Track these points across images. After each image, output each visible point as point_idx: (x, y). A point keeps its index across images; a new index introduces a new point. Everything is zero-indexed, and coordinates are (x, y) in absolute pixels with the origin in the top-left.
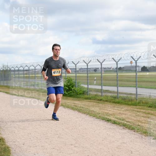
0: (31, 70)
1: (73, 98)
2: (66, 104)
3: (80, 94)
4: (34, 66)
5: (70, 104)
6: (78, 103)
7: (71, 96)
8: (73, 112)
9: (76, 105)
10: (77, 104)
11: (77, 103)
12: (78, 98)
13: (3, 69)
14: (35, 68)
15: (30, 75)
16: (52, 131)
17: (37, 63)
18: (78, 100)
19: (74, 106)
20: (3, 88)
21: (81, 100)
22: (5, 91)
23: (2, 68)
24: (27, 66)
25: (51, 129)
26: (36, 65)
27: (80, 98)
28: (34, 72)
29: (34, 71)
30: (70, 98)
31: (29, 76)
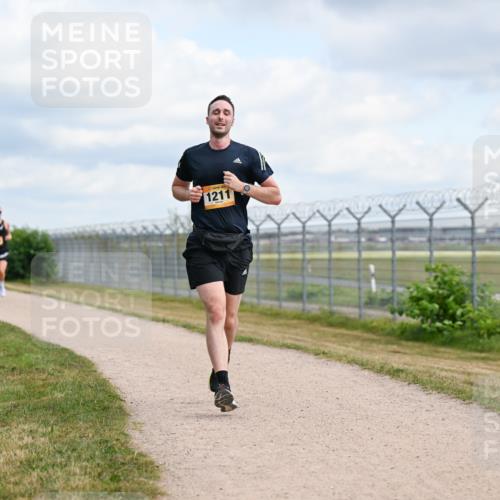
0: (286, 235)
1: (459, 352)
2: (430, 376)
3: (490, 334)
4: (298, 219)
5: (449, 374)
6: (484, 371)
7: (451, 342)
8: (463, 408)
9: (472, 379)
10: (477, 374)
11: (476, 370)
12: (482, 351)
13: (174, 229)
14: (304, 227)
15: (284, 256)
16: (373, 485)
17: (313, 204)
18: (483, 359)
19: (465, 382)
20: (171, 308)
21: (494, 360)
22: (182, 320)
23: (168, 226)
24: (273, 220)
25: (372, 476)
26: (307, 215)
27: (490, 350)
28: (297, 241)
29: (300, 237)
30: (449, 350)
31: (279, 260)
